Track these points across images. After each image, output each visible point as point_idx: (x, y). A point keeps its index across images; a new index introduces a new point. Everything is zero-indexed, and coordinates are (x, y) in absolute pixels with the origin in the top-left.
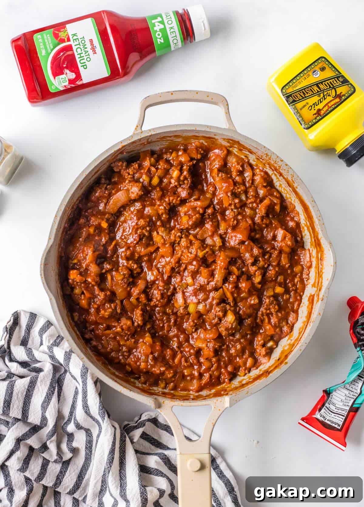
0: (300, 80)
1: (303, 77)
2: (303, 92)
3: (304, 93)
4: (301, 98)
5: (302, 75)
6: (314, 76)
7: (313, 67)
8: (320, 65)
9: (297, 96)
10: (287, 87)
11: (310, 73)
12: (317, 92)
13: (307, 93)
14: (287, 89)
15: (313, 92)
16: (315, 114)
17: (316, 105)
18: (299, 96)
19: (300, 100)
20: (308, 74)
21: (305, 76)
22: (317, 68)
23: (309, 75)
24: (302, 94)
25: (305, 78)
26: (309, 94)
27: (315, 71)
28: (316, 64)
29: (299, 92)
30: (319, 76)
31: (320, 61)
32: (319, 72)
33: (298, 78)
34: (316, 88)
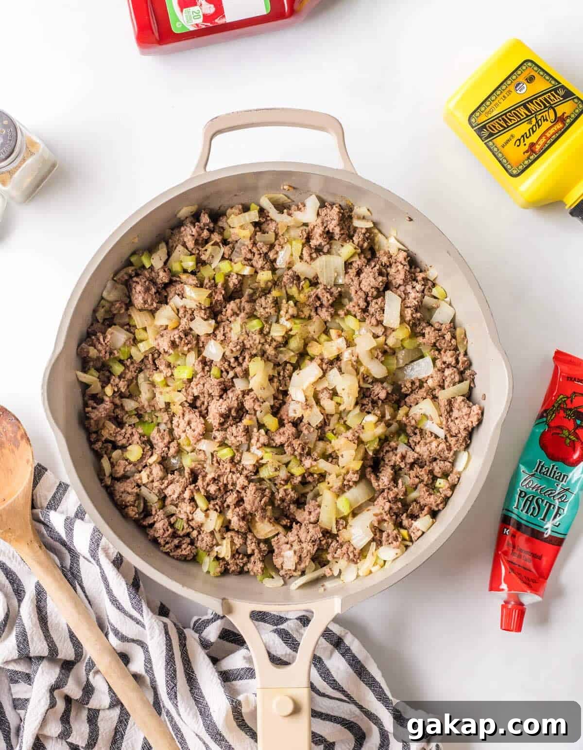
0: (496, 101)
1: (501, 96)
2: (503, 119)
3: (506, 120)
4: (502, 129)
5: (498, 92)
6: (518, 92)
7: (514, 77)
8: (526, 74)
9: (495, 127)
10: (478, 114)
11: (512, 88)
12: (525, 116)
13: (510, 120)
14: (477, 117)
15: (519, 118)
16: (527, 152)
17: (527, 138)
18: (497, 125)
19: (500, 131)
20: (508, 89)
21: (504, 93)
22: (521, 79)
23: (510, 92)
24: (502, 122)
25: (504, 97)
26: (513, 122)
27: (519, 84)
28: (519, 72)
29: (497, 120)
30: (526, 91)
31: (524, 68)
32: (525, 85)
33: (493, 98)
34: (523, 111)
